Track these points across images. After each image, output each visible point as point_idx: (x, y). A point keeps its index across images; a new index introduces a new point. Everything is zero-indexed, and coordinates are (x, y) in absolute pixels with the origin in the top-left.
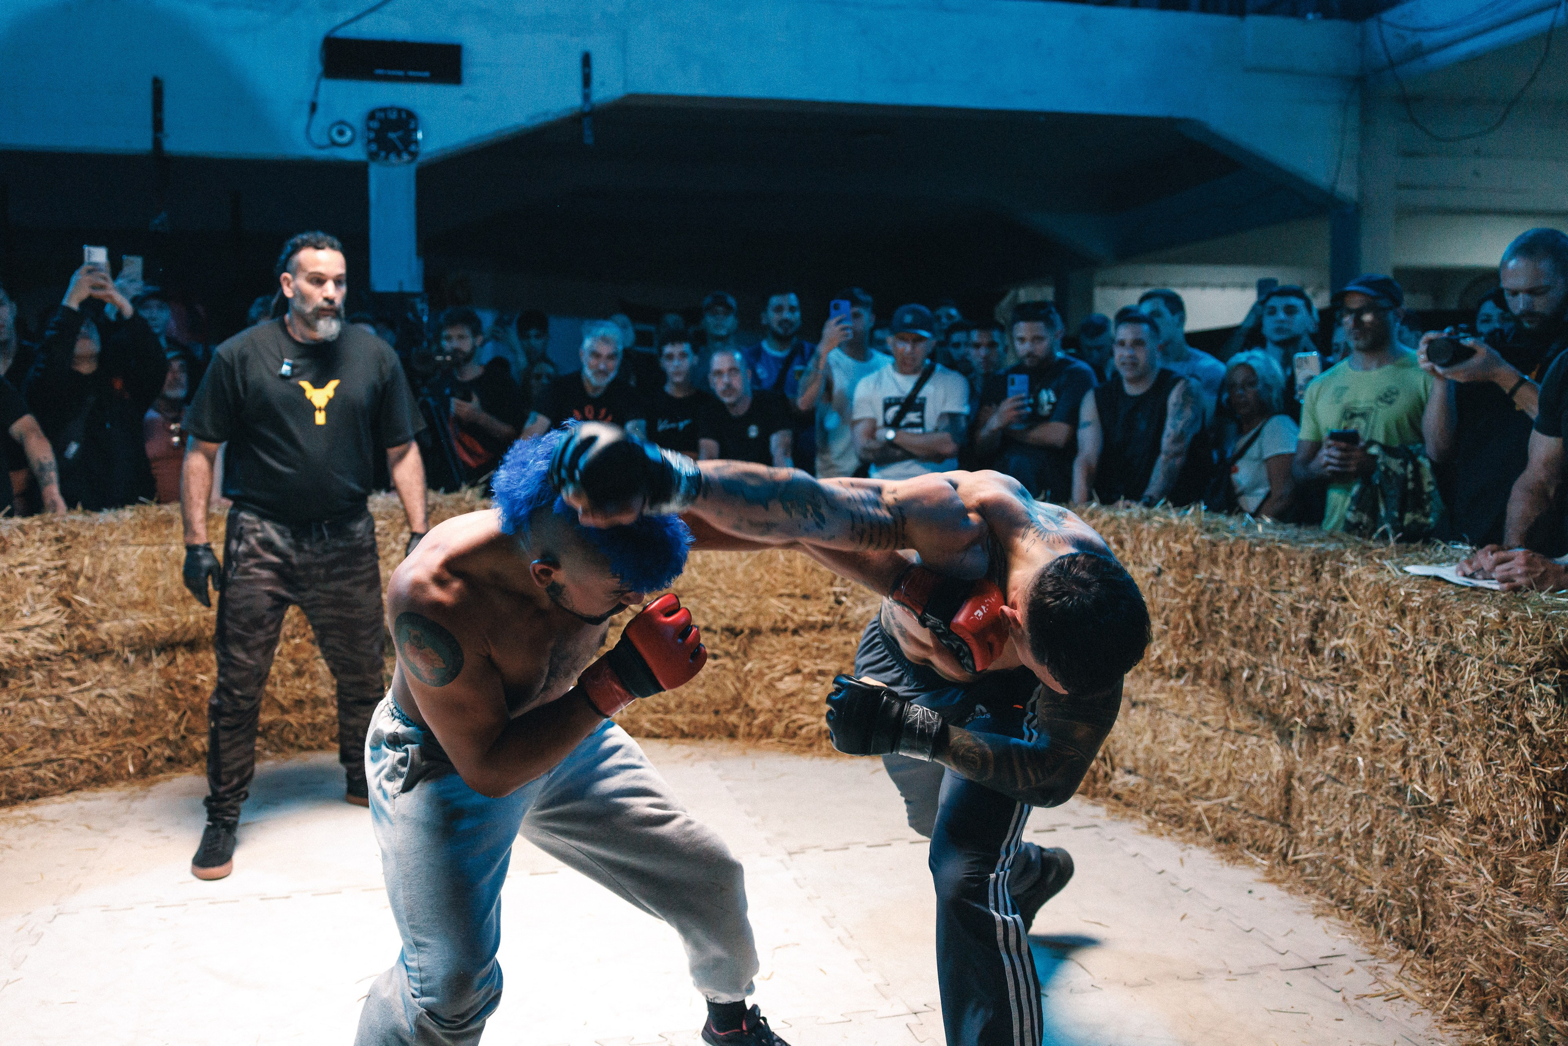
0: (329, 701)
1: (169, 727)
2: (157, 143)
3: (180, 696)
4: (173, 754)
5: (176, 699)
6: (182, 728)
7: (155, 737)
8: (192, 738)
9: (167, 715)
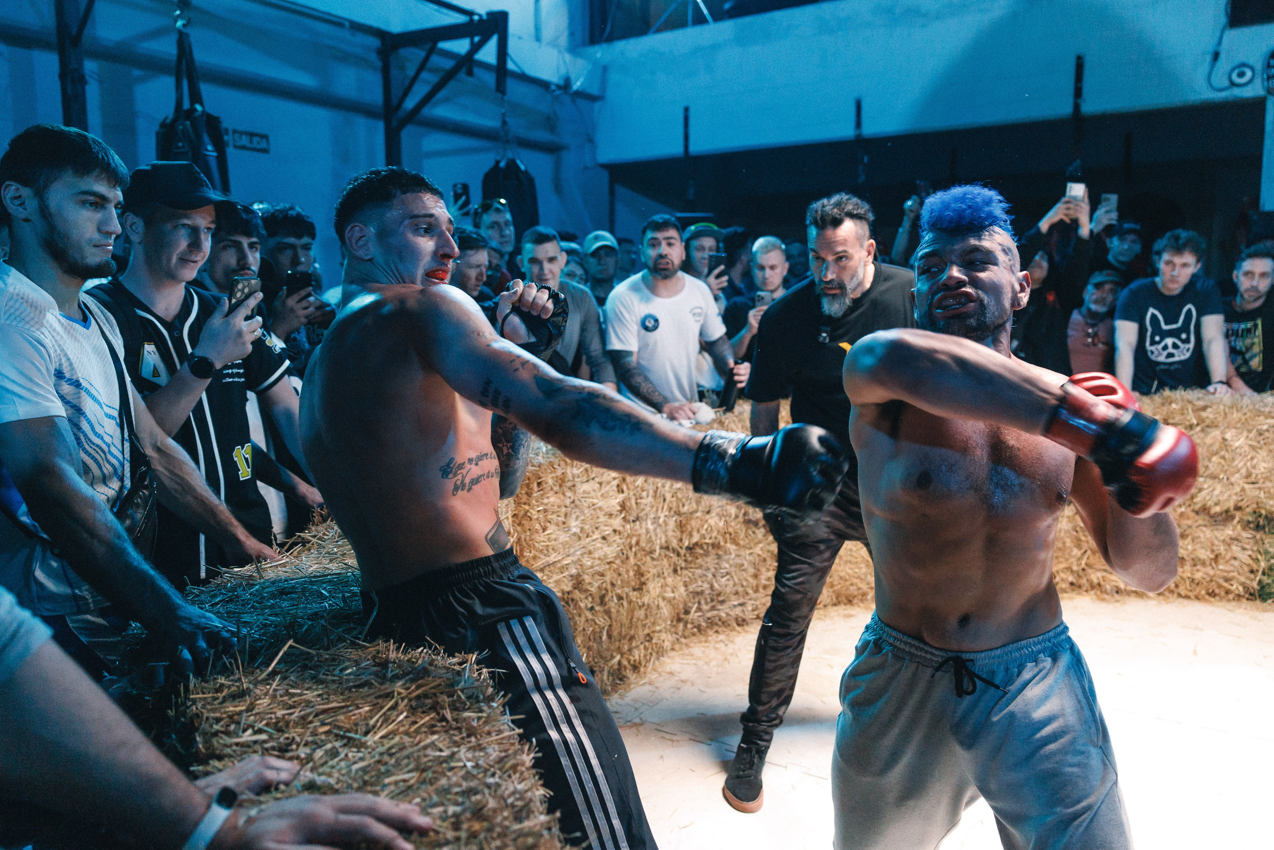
0: (1208, 563)
1: (1073, 560)
2: (1077, 107)
3: (1083, 538)
4: (1074, 581)
5: (1080, 540)
6: (1083, 562)
7: (1062, 566)
8: (1090, 571)
9: (1072, 551)
